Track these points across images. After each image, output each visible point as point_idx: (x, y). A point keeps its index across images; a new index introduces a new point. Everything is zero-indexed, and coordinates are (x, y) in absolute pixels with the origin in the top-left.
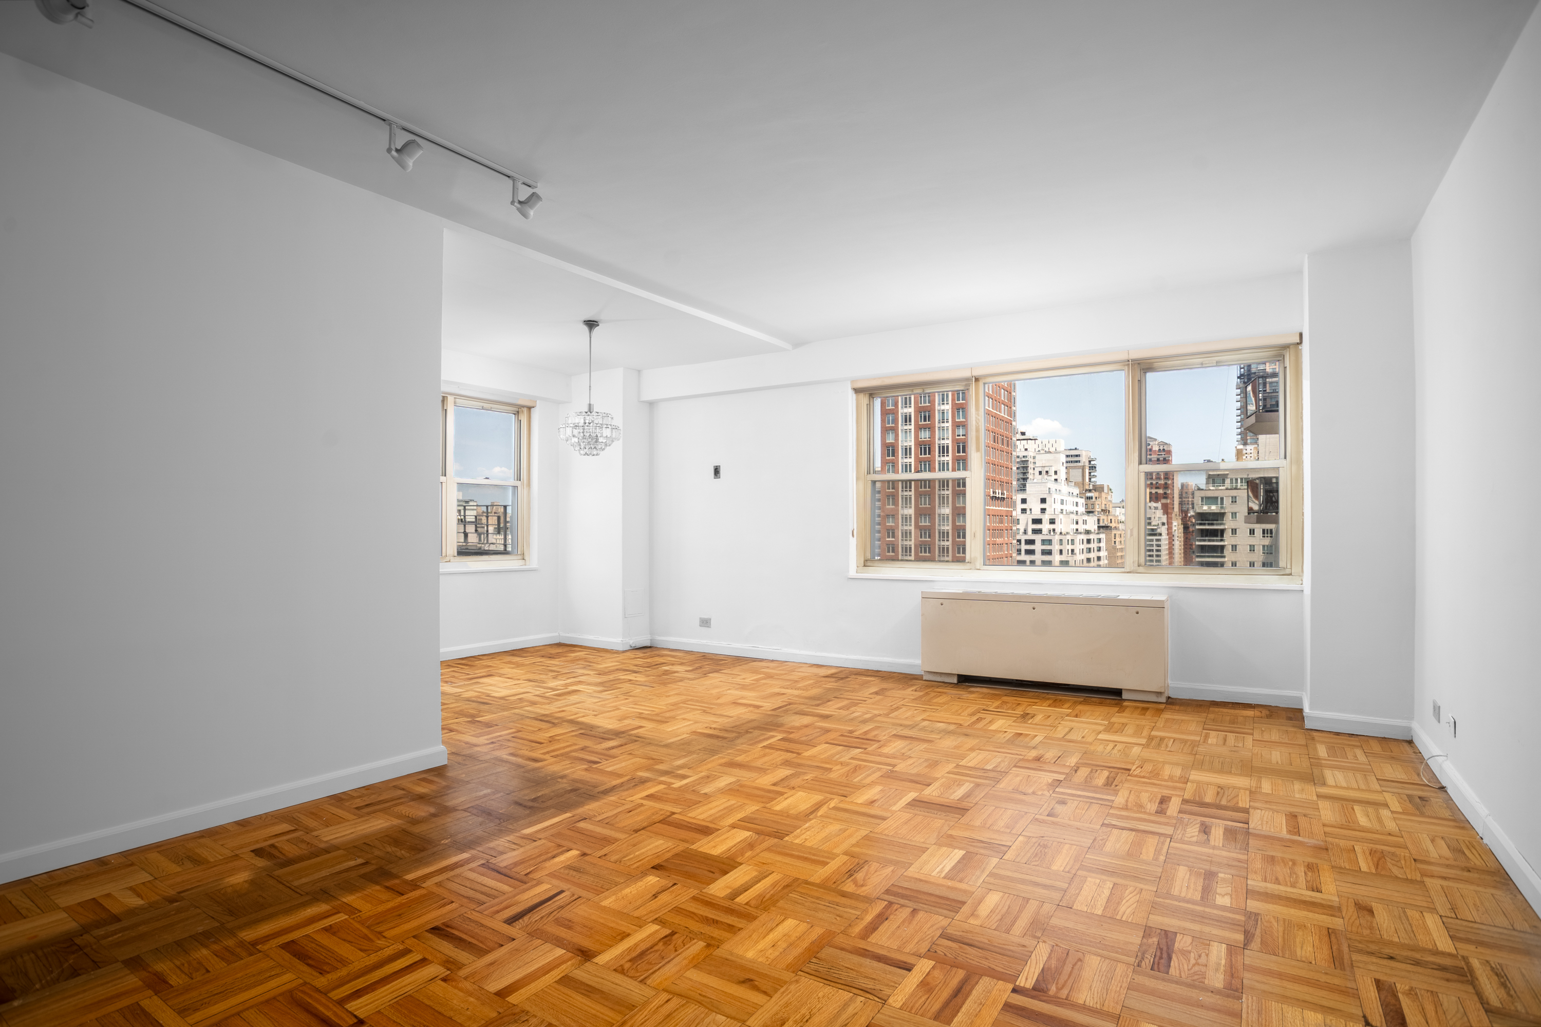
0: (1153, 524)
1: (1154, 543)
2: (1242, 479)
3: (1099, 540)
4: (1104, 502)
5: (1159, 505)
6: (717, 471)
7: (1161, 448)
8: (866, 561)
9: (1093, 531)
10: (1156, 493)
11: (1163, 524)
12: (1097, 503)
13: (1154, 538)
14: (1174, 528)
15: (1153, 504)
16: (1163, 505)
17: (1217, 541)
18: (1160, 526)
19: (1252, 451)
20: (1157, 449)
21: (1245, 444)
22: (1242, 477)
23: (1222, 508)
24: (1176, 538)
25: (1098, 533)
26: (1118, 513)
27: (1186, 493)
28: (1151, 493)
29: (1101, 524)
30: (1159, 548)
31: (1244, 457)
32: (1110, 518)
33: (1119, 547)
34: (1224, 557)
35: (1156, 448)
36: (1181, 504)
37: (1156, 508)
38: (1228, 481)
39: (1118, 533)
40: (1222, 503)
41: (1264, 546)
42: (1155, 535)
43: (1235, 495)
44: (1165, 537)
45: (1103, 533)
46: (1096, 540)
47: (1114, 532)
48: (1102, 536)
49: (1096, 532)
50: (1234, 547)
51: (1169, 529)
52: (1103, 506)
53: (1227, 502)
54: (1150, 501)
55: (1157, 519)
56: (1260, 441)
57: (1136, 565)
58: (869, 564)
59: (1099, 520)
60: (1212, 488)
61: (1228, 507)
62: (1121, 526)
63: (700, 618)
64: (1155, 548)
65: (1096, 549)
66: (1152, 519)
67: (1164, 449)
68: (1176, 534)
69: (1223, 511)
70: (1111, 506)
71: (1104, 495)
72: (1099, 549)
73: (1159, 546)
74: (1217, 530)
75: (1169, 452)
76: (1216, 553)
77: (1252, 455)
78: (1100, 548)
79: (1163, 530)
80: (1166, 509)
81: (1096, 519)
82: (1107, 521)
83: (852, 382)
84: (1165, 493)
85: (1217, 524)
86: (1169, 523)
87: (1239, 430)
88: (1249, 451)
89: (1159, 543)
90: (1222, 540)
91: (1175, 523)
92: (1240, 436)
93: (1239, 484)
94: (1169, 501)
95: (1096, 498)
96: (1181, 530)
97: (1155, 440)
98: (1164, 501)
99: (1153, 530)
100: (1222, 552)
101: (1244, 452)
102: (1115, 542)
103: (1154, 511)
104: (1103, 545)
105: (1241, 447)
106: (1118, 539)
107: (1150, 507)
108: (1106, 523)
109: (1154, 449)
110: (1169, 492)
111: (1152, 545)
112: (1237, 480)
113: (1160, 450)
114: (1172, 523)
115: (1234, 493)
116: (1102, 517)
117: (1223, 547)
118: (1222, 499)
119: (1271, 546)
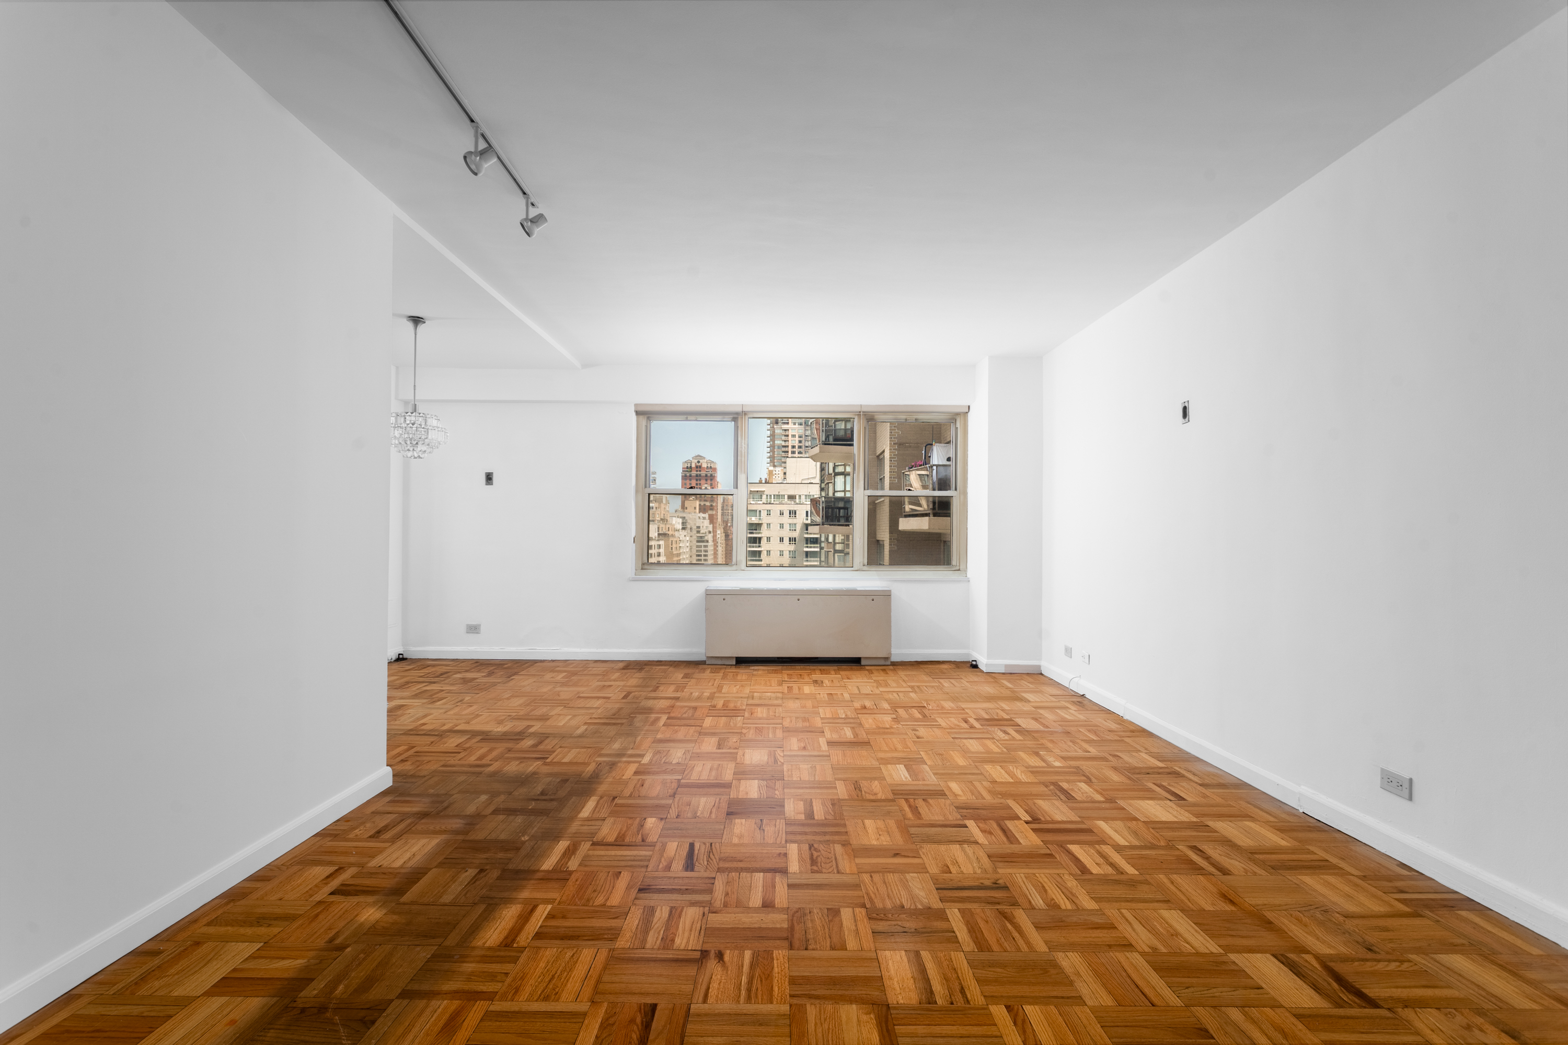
0: (701, 532)
1: (703, 549)
2: (774, 495)
3: (659, 546)
4: (663, 512)
5: (706, 515)
6: (489, 478)
7: (709, 466)
8: (643, 564)
9: (654, 538)
10: (705, 505)
11: (710, 532)
12: (657, 512)
13: (703, 544)
14: (718, 536)
15: (702, 515)
16: (709, 515)
17: (756, 547)
18: (707, 534)
19: (779, 473)
20: (706, 466)
21: (774, 466)
22: (774, 494)
23: (760, 519)
24: (719, 545)
25: (658, 540)
26: (674, 522)
27: (727, 505)
28: (700, 505)
29: (660, 532)
30: (706, 553)
31: (774, 477)
32: (667, 526)
33: (675, 553)
34: (761, 560)
35: (704, 465)
36: (723, 515)
37: (704, 518)
38: (764, 497)
39: (674, 539)
40: (760, 516)
41: (790, 551)
42: (703, 542)
43: (769, 509)
44: (711, 543)
45: (662, 540)
46: (656, 546)
47: (671, 539)
48: (662, 543)
49: (657, 539)
50: (769, 552)
51: (714, 536)
52: (662, 515)
53: (764, 514)
54: (699, 512)
55: (705, 527)
56: (788, 465)
57: (862, 565)
58: (646, 567)
59: (658, 528)
60: (752, 502)
61: (765, 519)
62: (676, 534)
63: (467, 625)
64: (703, 553)
65: (656, 554)
66: (701, 527)
67: (711, 467)
68: (719, 541)
69: (760, 522)
70: (669, 516)
71: (663, 506)
72: (659, 555)
73: (706, 551)
74: (756, 538)
75: (715, 470)
76: (756, 557)
77: (779, 476)
78: (660, 553)
79: (710, 537)
80: (712, 519)
81: (656, 526)
82: (666, 529)
83: (636, 405)
84: (711, 505)
85: (756, 533)
86: (714, 531)
87: (769, 454)
88: (777, 472)
89: (706, 549)
90: (759, 546)
91: (719, 532)
92: (769, 459)
93: (772, 500)
94: (714, 512)
95: (656, 508)
96: (723, 538)
97: (704, 458)
98: (710, 512)
99: (701, 537)
100: (760, 556)
101: (774, 472)
102: (672, 548)
103: (702, 521)
104: (662, 550)
105: (772, 468)
106: (674, 546)
107: (699, 517)
108: (665, 531)
109: (703, 466)
110: (714, 504)
111: (701, 551)
112: (771, 496)
113: (707, 467)
114: (716, 532)
115: (768, 507)
116: (662, 526)
117: (760, 552)
118: (760, 511)
119: (795, 551)
